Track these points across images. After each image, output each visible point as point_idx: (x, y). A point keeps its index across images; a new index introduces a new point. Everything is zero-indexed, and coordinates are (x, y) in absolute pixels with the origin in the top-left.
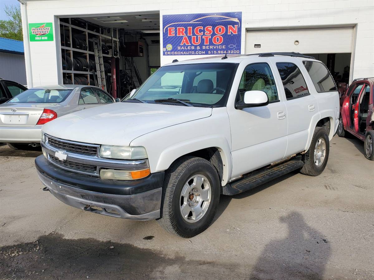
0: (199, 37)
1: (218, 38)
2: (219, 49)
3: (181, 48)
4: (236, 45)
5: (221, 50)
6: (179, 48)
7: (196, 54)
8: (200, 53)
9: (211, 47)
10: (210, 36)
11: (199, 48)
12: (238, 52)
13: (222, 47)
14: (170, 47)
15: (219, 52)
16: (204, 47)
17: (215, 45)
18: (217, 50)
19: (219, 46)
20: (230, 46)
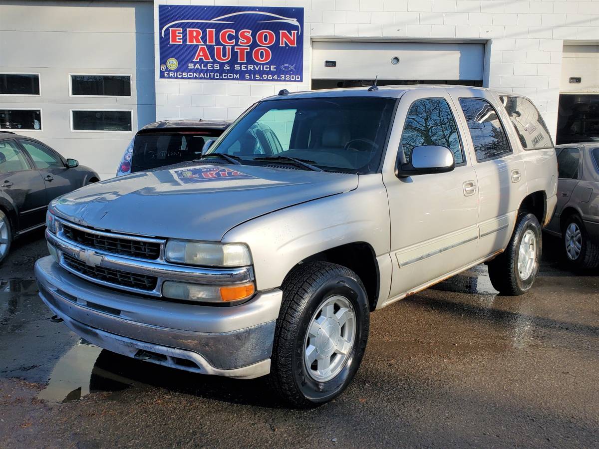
0: (229, 48)
1: (262, 52)
2: (264, 72)
3: (195, 66)
4: (294, 65)
5: (268, 73)
6: (191, 66)
7: (223, 79)
8: (230, 76)
9: (251, 67)
10: (249, 47)
11: (228, 68)
12: (298, 78)
13: (270, 68)
14: (173, 63)
15: (265, 76)
16: (237, 67)
17: (257, 64)
18: (261, 73)
19: (265, 66)
20: (285, 67)
